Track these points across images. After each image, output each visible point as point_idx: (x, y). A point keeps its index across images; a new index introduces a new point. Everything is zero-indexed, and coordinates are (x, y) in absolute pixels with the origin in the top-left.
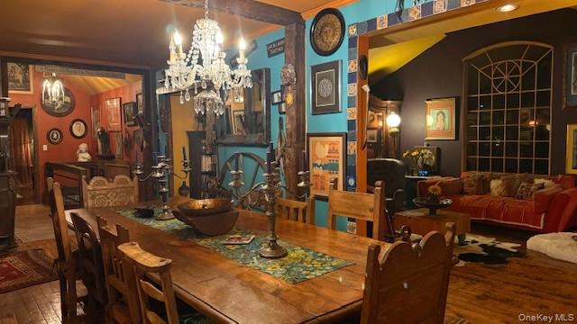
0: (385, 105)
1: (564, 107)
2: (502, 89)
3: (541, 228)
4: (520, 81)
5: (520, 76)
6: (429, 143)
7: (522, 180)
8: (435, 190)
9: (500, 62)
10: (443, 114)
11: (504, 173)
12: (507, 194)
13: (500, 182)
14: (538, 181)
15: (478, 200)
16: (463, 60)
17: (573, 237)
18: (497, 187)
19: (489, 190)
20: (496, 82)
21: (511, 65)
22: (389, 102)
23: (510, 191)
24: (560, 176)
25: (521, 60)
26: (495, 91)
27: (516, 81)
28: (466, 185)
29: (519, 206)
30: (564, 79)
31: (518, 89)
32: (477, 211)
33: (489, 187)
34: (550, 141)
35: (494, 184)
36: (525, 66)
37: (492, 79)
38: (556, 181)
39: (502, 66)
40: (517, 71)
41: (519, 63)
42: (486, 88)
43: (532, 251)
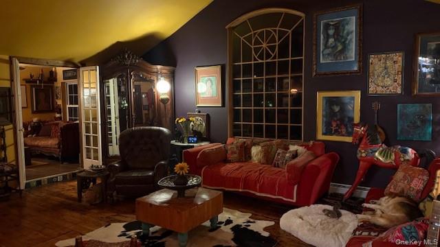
0: (155, 70)
1: (314, 74)
2: (261, 57)
3: (294, 201)
4: (277, 48)
5: (277, 44)
6: (200, 109)
7: (278, 146)
8: (182, 168)
9: (259, 31)
10: (211, 81)
11: (264, 139)
12: (265, 161)
13: (259, 148)
14: (293, 148)
15: (237, 169)
16: (227, 27)
17: (324, 211)
18: (257, 154)
19: (250, 157)
20: (256, 50)
21: (268, 33)
22: (159, 67)
23: (268, 158)
24: (311, 142)
25: (277, 29)
26: (255, 60)
27: (272, 48)
28: (229, 152)
29: (274, 177)
30: (314, 47)
31: (275, 58)
32: (235, 182)
33: (250, 153)
34: (303, 108)
35: (255, 150)
36: (281, 34)
37: (252, 47)
38: (307, 147)
39: (261, 35)
40: (273, 40)
41: (275, 31)
42: (247, 57)
43: (285, 231)
